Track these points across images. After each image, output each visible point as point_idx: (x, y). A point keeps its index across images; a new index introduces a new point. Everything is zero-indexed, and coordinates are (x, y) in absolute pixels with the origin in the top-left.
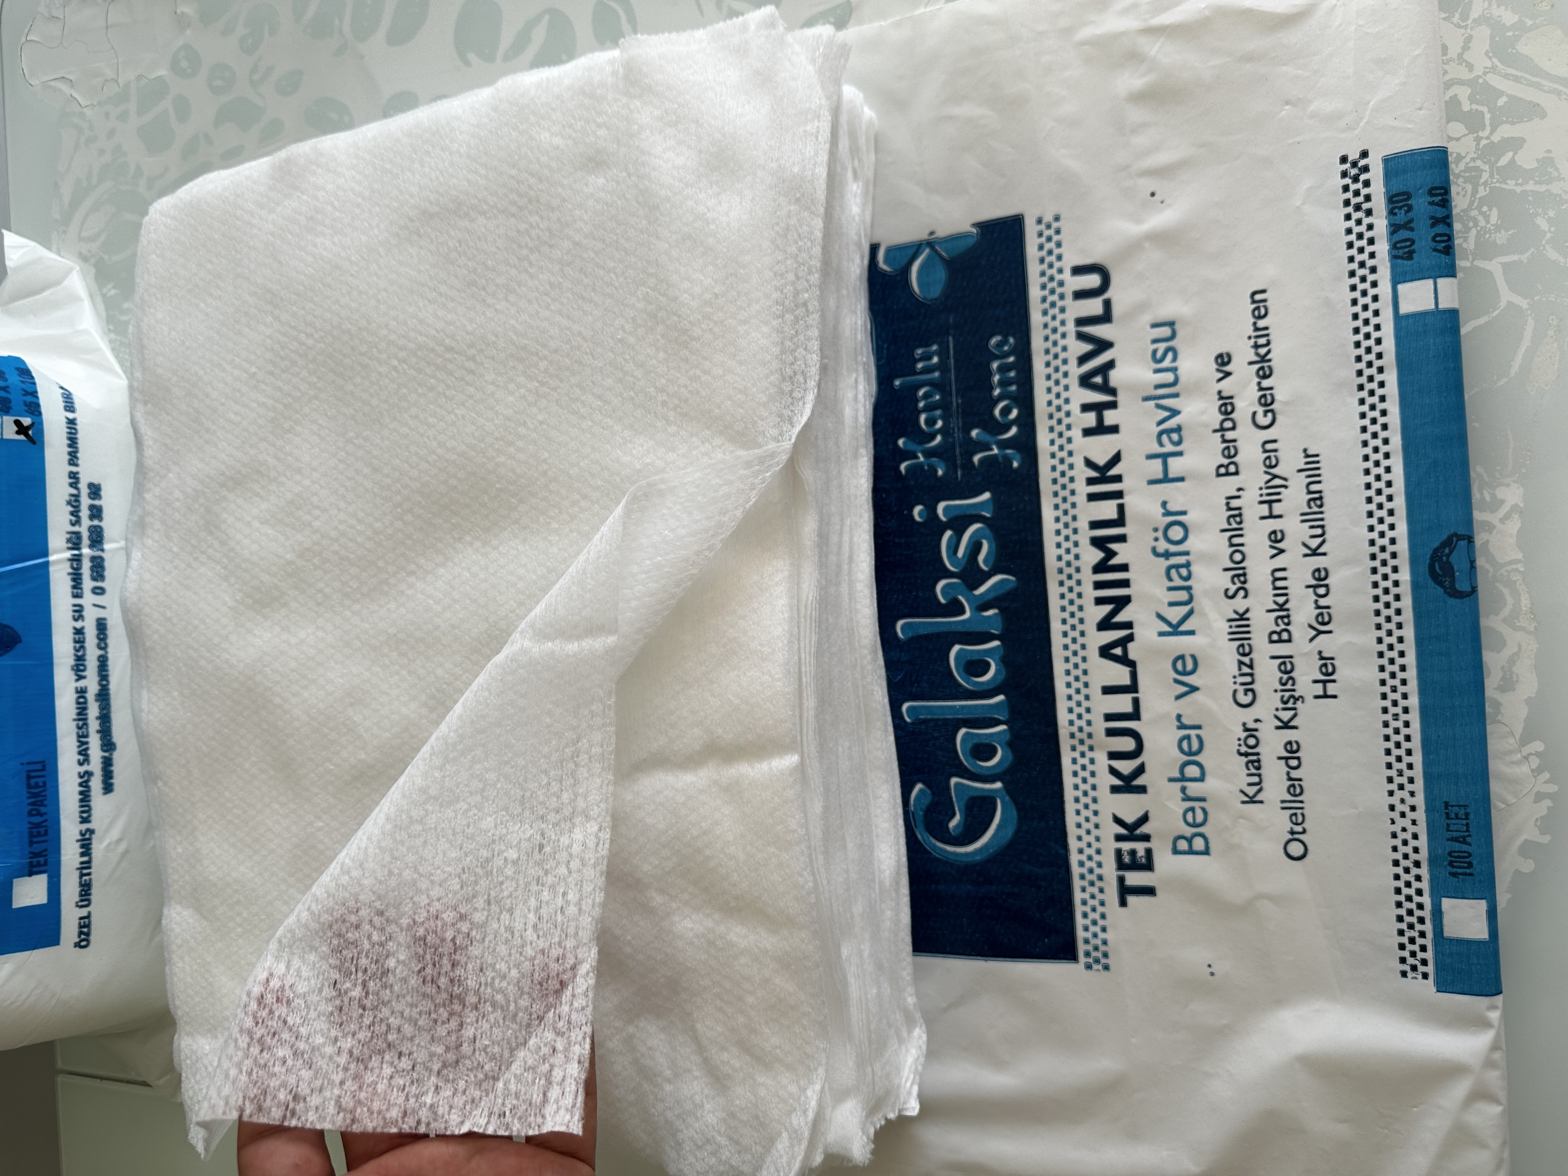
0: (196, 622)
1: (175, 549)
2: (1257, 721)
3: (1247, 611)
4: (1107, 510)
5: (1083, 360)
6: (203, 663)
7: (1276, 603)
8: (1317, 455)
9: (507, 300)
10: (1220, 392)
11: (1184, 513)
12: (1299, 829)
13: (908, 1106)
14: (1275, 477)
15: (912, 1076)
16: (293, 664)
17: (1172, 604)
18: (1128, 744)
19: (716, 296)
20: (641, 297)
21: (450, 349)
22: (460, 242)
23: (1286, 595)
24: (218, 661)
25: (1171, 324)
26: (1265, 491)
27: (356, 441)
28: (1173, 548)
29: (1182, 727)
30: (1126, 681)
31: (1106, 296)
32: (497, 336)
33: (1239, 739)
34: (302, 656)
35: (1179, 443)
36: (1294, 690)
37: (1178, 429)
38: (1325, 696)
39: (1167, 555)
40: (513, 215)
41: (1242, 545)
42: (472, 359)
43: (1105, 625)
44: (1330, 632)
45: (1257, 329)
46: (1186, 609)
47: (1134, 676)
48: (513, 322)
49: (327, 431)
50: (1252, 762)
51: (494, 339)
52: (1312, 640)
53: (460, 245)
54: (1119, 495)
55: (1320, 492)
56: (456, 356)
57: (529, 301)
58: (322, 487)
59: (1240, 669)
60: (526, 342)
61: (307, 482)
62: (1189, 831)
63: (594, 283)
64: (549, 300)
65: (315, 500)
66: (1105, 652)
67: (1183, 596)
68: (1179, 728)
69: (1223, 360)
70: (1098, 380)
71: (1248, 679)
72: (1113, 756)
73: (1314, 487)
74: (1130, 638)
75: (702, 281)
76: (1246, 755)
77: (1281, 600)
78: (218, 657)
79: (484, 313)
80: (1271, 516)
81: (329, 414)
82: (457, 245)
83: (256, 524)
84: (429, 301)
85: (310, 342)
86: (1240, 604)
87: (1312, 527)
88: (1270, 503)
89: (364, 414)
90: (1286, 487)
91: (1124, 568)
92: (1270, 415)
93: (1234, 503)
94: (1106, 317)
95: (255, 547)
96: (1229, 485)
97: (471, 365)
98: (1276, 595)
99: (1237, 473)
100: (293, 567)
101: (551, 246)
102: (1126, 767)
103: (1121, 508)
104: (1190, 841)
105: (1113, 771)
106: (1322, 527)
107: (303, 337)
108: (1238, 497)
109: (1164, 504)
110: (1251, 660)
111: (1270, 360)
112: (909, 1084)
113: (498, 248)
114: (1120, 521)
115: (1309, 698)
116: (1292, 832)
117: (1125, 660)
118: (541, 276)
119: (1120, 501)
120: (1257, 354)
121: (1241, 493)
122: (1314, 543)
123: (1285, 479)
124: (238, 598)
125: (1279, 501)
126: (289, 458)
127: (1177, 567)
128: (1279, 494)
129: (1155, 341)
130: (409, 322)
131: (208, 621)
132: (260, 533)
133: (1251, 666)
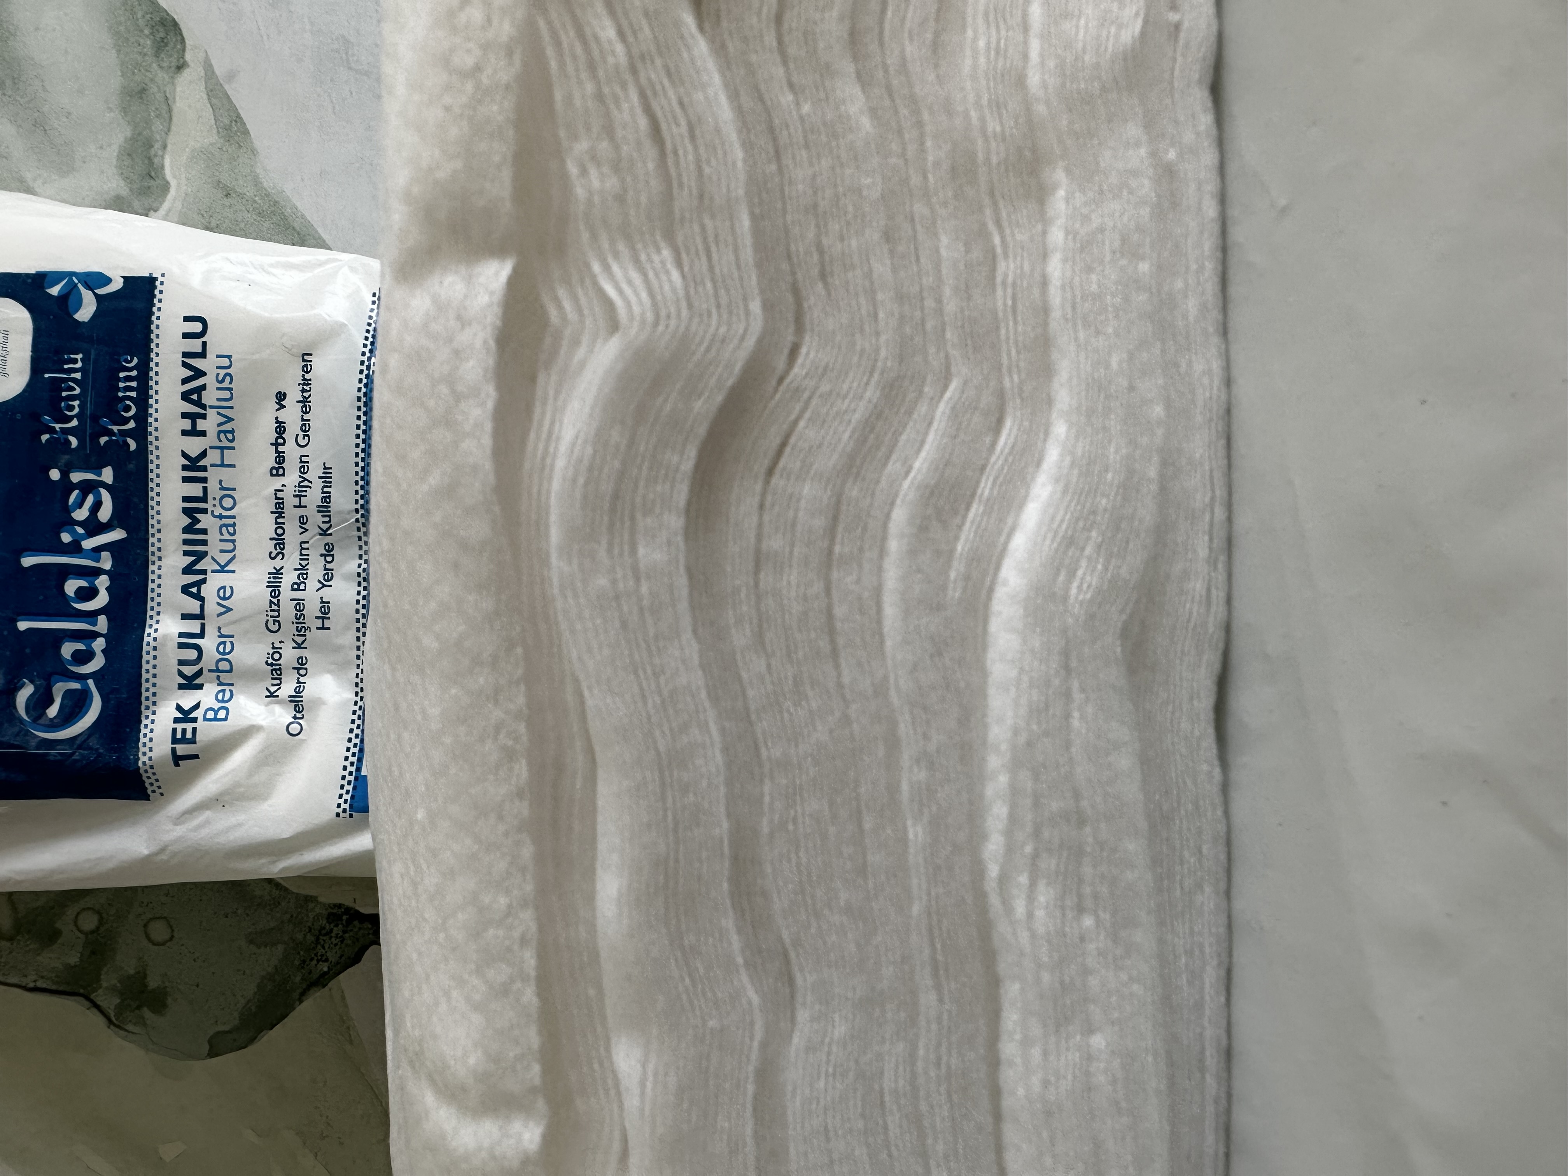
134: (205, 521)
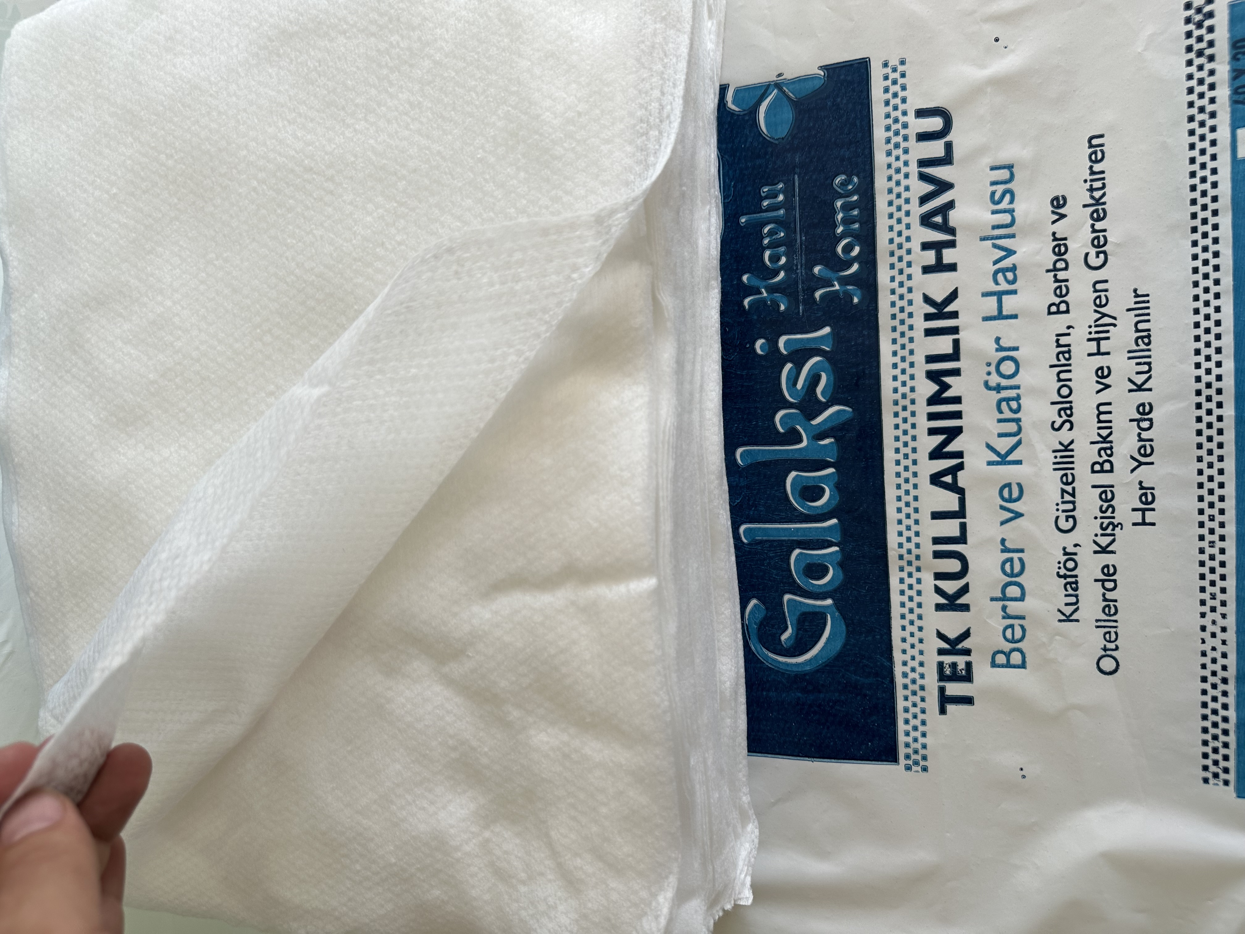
0: (62, 440)
1: (40, 368)
2: (1076, 545)
3: (1072, 442)
4: (944, 345)
5: (924, 200)
6: (69, 479)
7: (1099, 435)
8: (1148, 295)
9: (366, 121)
10: (1054, 234)
11: (1016, 349)
12: (1112, 646)
13: (742, 896)
14: (1104, 315)
15: (746, 868)
16: (157, 481)
17: (1000, 435)
18: (954, 566)
19: (579, 114)
20: (502, 115)
21: (310, 170)
22: (319, 61)
23: (1110, 428)
24: (83, 477)
25: (1010, 167)
26: (1094, 329)
27: (216, 262)
28: (1004, 382)
29: (1005, 550)
30: (956, 507)
31: (948, 138)
32: (356, 156)
33: (1059, 563)
34: (165, 474)
35: (1014, 281)
36: (1114, 518)
37: (1013, 269)
38: (1144, 523)
39: (998, 388)
40: (373, 35)
41: (1070, 380)
42: (331, 179)
43: (936, 454)
44: (1152, 463)
45: (1093, 173)
46: (1015, 440)
47: (962, 502)
48: (372, 141)
49: (188, 253)
50: (1070, 583)
51: (353, 159)
52: (1133, 471)
53: (320, 65)
54: (955, 330)
55: (1149, 330)
56: (314, 176)
57: (389, 121)
58: (183, 308)
59: (1063, 497)
60: (385, 161)
61: (169, 303)
62: (1008, 646)
63: (454, 103)
64: (409, 120)
65: (176, 320)
66: (936, 479)
67: (1012, 427)
68: (1003, 551)
69: (1058, 203)
70: (938, 219)
71: (1070, 506)
72: (939, 576)
73: (1141, 326)
74: (960, 467)
75: (565, 98)
76: (1065, 577)
77: (1104, 433)
78: (84, 474)
79: (343, 134)
80: (1099, 353)
81: (190, 235)
82: (317, 64)
83: (119, 344)
84: (289, 122)
85: (170, 163)
86: (1065, 435)
87: (1138, 364)
88: (1098, 340)
89: (224, 236)
90: (1115, 325)
91: (957, 400)
92: (1102, 256)
93: (1063, 340)
94: (947, 160)
95: (118, 366)
96: (1059, 323)
97: (330, 186)
98: (1099, 428)
99: (1067, 311)
100: (156, 386)
101: (411, 66)
102: (951, 587)
103: (956, 343)
104: (1008, 655)
105: (939, 591)
106: (1149, 364)
107: (163, 157)
108: (1069, 334)
109: (998, 340)
110: (1074, 489)
111: (1104, 203)
112: (743, 876)
113: (358, 68)
114: (955, 356)
115: (1128, 526)
116: (1105, 649)
117: (954, 488)
118: (400, 95)
119: (955, 337)
120: (1092, 197)
121: (1071, 330)
122: (1140, 379)
123: (1115, 318)
124: (102, 416)
125: (1108, 338)
126: (151, 279)
127: (1008, 400)
128: (1108, 331)
129: (993, 183)
130: (268, 143)
131: (73, 438)
132: (123, 352)
133: (1073, 495)
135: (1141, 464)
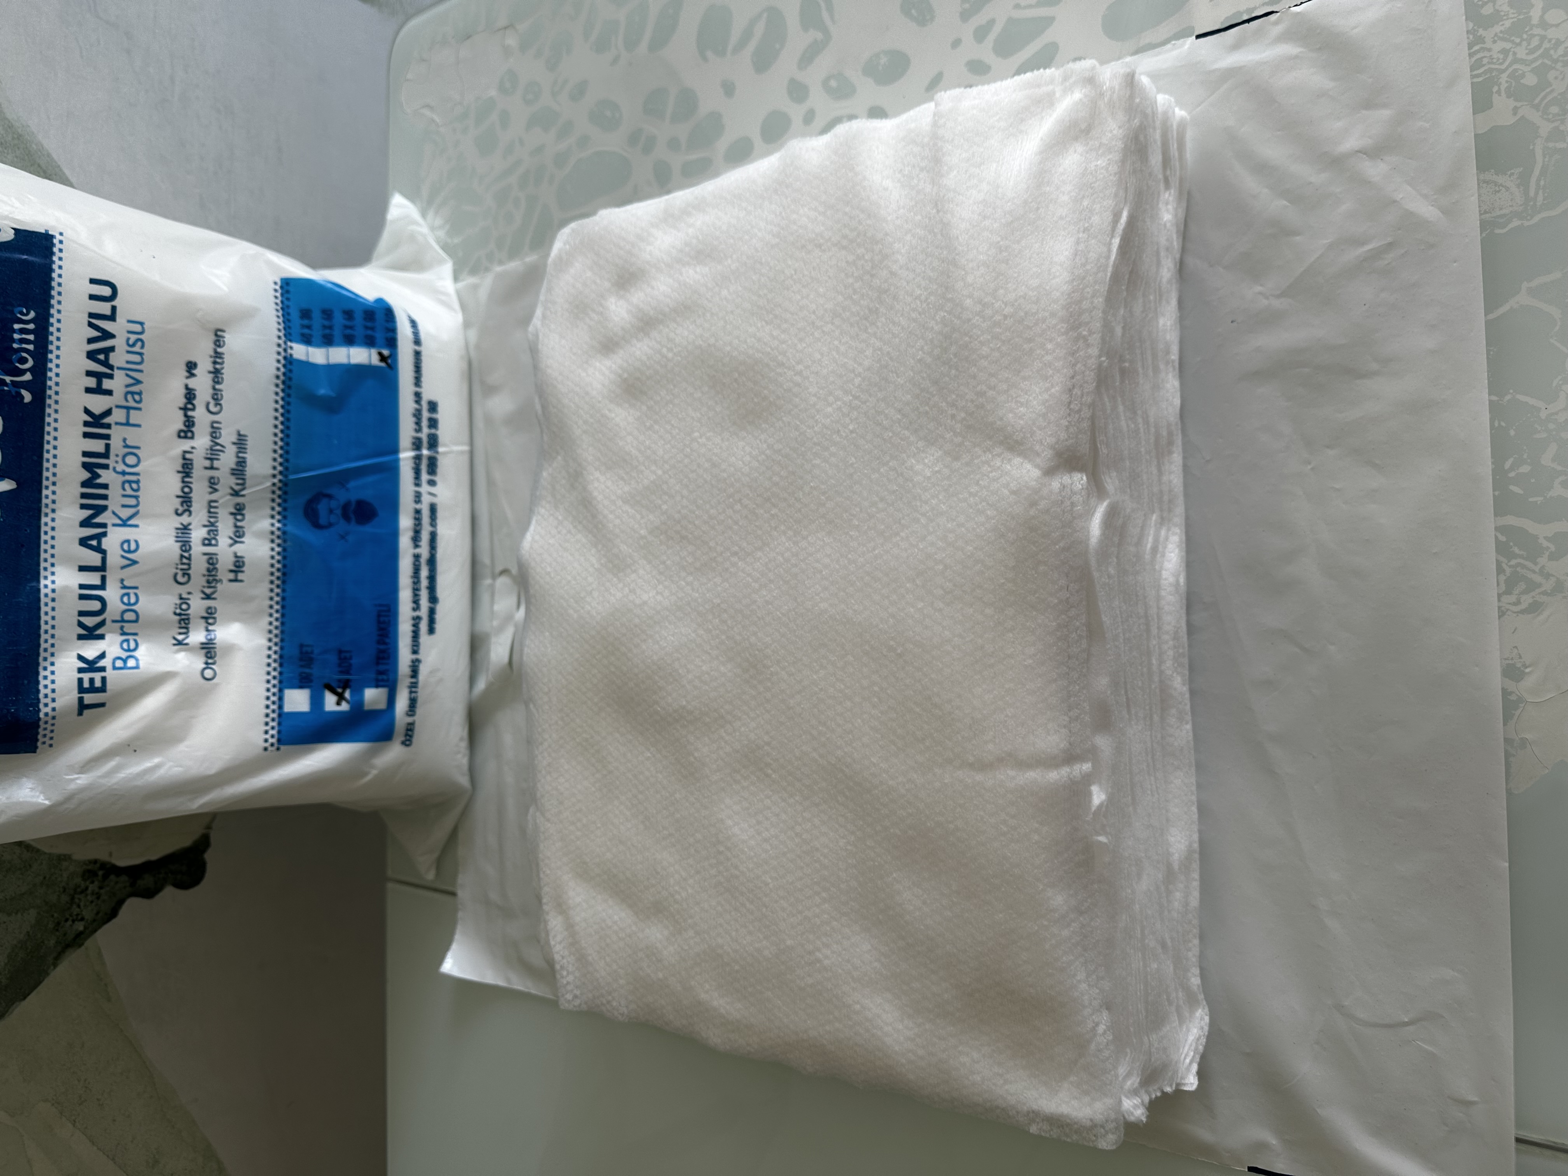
134: (105, 476)
135: (236, 542)
